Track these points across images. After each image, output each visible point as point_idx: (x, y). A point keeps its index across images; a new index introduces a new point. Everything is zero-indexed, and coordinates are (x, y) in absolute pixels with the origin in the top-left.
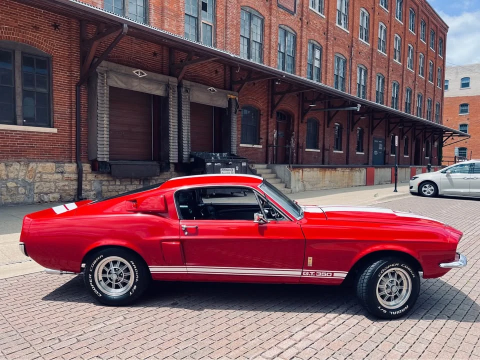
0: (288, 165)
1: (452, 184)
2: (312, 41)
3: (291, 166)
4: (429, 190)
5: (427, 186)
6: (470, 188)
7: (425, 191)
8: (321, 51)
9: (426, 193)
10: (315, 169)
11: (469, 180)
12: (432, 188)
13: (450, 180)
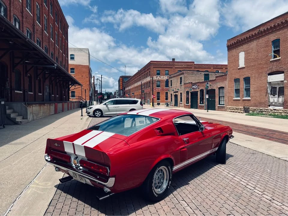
0: (24, 103)
1: (109, 110)
2: (15, 16)
3: (26, 103)
4: (98, 114)
5: (97, 112)
6: (116, 112)
7: (96, 114)
8: (19, 23)
9: (97, 116)
10: (37, 105)
11: (116, 108)
12: (100, 112)
13: (108, 108)
